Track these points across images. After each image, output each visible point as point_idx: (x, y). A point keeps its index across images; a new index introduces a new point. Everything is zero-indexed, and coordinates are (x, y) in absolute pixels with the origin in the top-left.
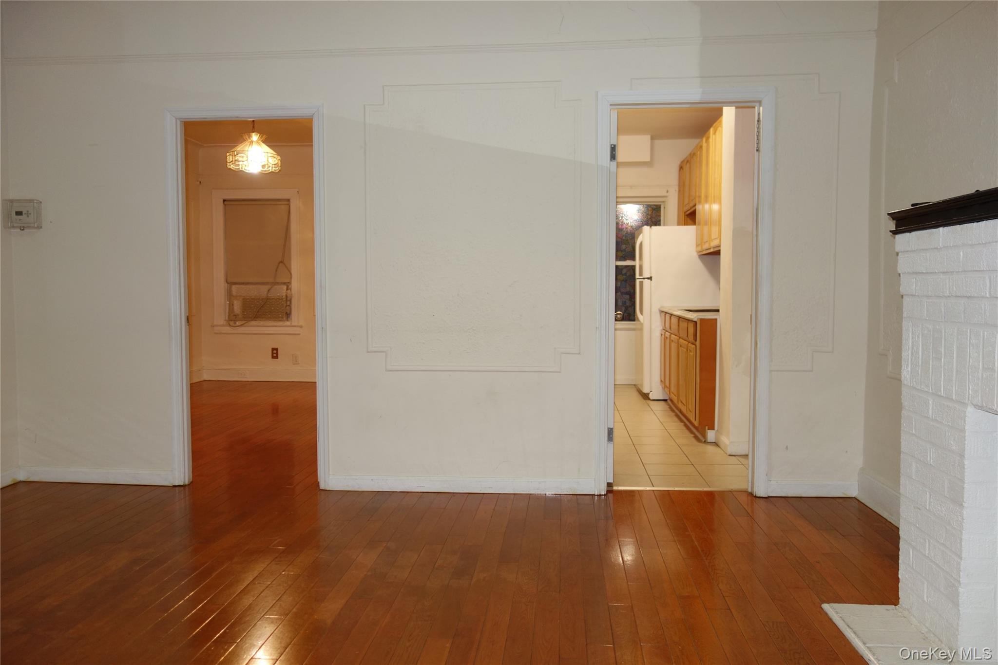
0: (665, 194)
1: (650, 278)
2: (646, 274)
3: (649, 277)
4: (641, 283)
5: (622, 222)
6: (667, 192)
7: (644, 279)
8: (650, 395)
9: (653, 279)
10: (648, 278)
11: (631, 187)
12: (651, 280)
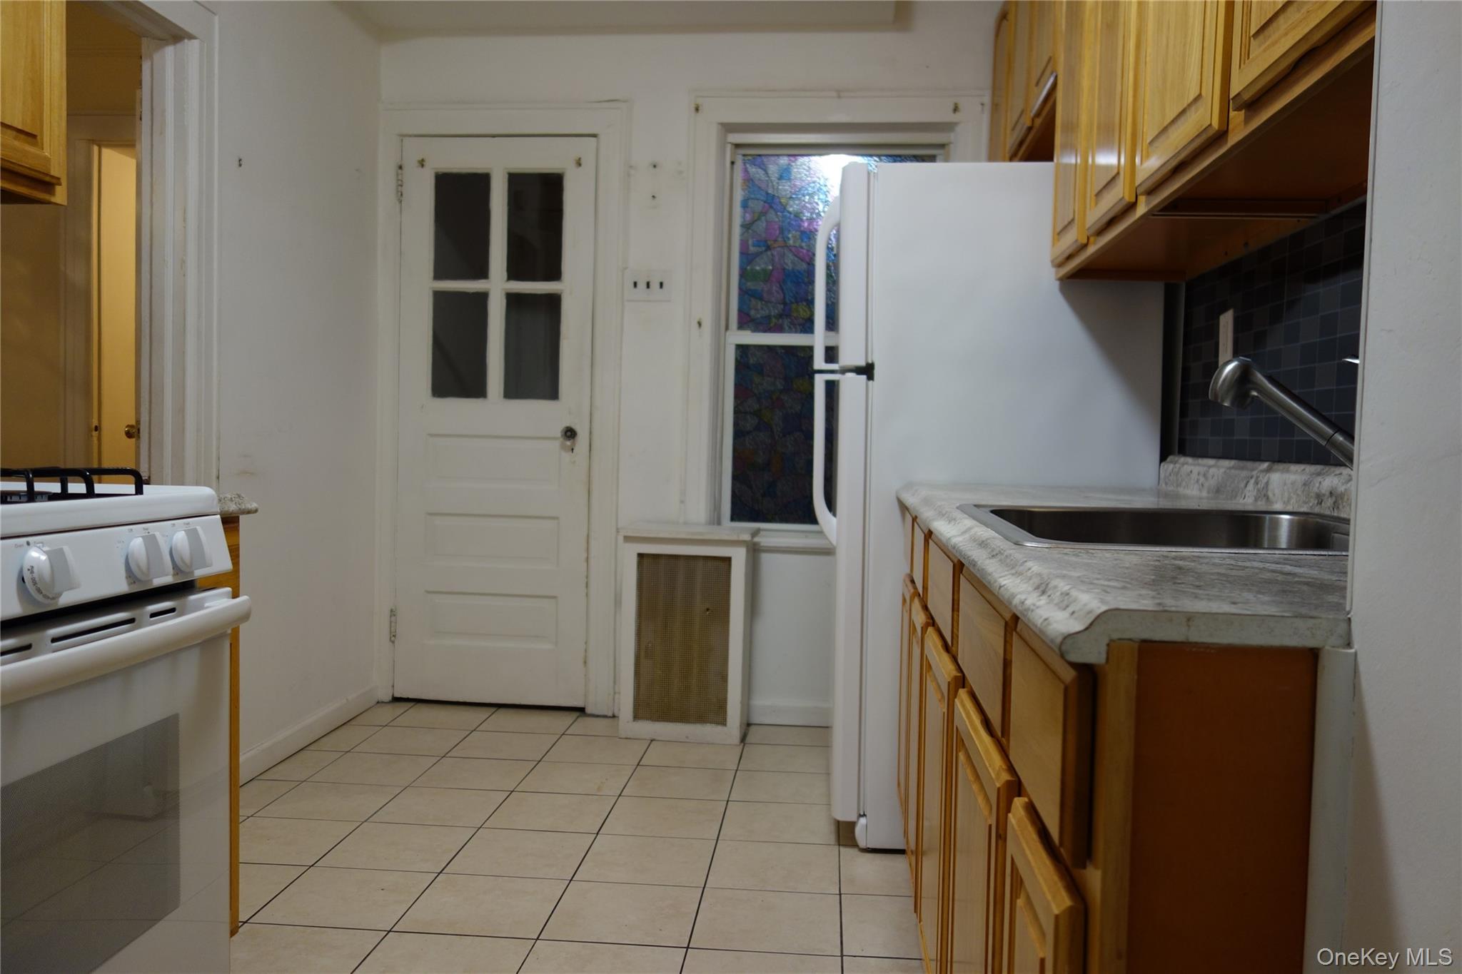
0: (947, 116)
1: (867, 371)
2: (851, 355)
3: (862, 363)
4: (832, 388)
5: (813, 211)
6: (956, 109)
7: (844, 371)
8: (859, 831)
9: (877, 372)
10: (859, 370)
11: (840, 93)
12: (871, 377)
